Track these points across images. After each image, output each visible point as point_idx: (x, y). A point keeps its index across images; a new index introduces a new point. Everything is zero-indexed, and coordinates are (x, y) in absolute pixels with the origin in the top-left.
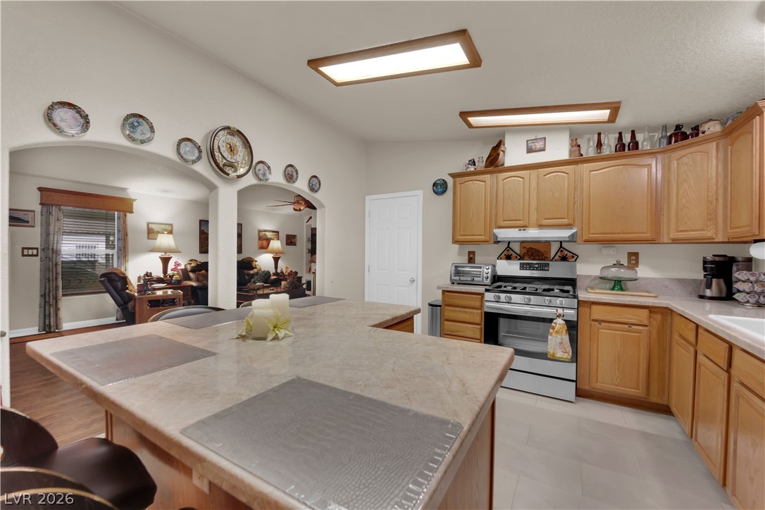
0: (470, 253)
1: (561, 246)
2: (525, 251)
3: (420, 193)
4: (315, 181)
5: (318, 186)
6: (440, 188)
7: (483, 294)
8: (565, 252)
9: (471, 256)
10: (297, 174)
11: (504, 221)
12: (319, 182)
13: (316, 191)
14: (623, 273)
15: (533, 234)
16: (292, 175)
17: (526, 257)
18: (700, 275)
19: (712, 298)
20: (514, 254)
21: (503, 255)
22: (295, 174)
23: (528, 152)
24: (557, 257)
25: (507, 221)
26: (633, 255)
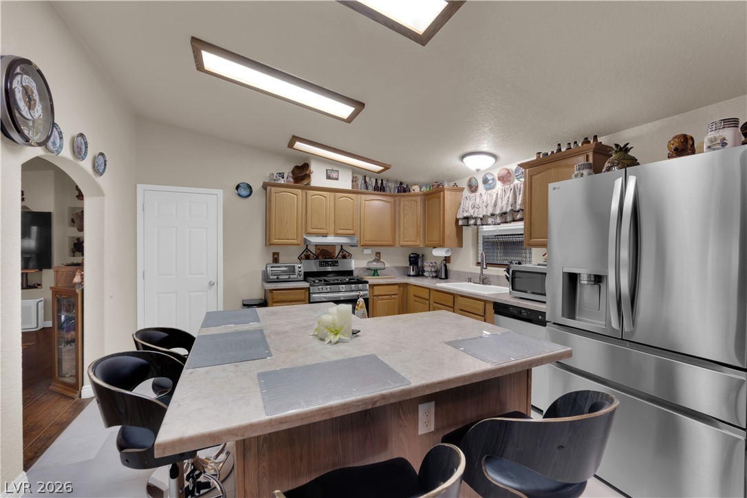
0: (274, 254)
1: (342, 248)
2: (319, 252)
3: (220, 192)
4: (101, 160)
5: (103, 167)
6: (244, 190)
7: (309, 288)
8: (345, 253)
9: (276, 256)
10: (86, 147)
11: (312, 229)
12: (105, 161)
13: (101, 174)
14: (375, 265)
15: (331, 239)
16: (81, 149)
17: (320, 257)
18: (407, 264)
19: (413, 276)
20: (311, 254)
21: (303, 255)
22: (83, 147)
23: (327, 178)
24: (340, 256)
26: (378, 254)
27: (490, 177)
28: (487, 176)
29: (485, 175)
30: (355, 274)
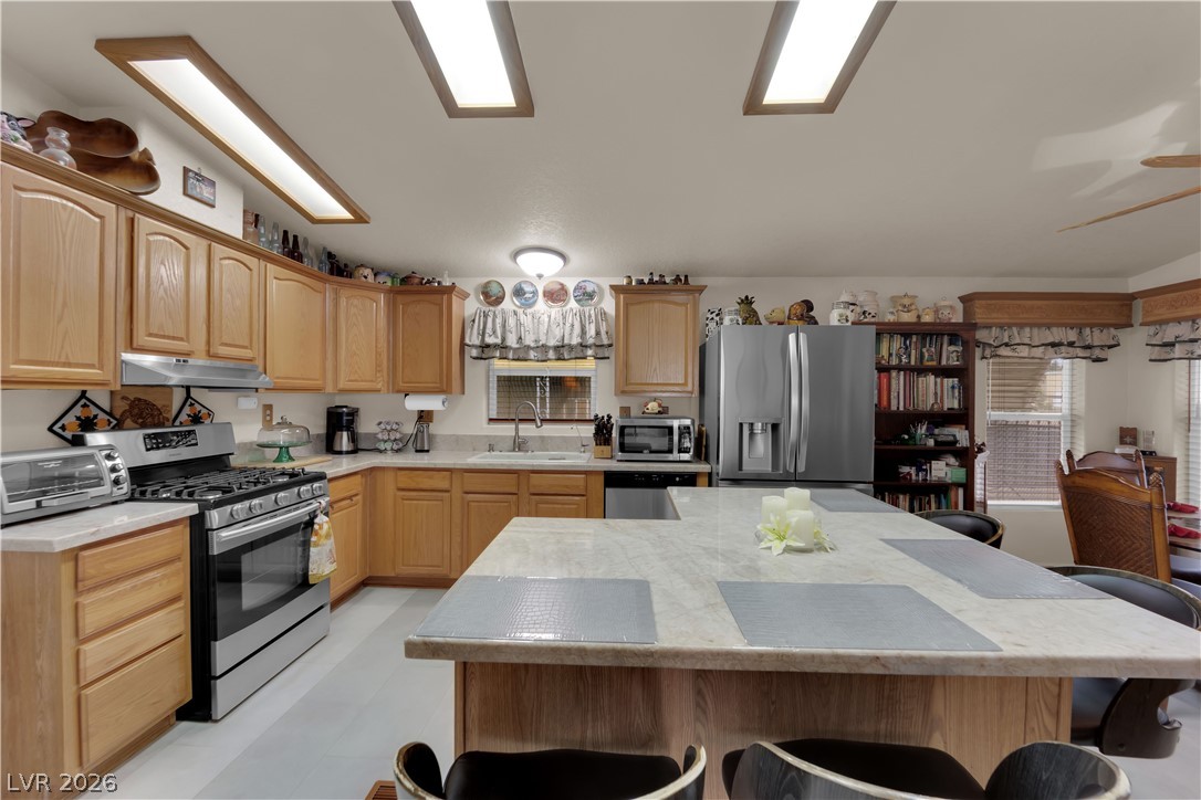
1: (188, 396)
8: (198, 408)
11: (150, 335)
17: (128, 422)
20: (102, 416)
21: (69, 419)
23: (185, 193)
24: (183, 417)
25: (156, 336)
26: (268, 408)
27: (527, 288)
28: (523, 285)
29: (520, 283)
30: (234, 461)
